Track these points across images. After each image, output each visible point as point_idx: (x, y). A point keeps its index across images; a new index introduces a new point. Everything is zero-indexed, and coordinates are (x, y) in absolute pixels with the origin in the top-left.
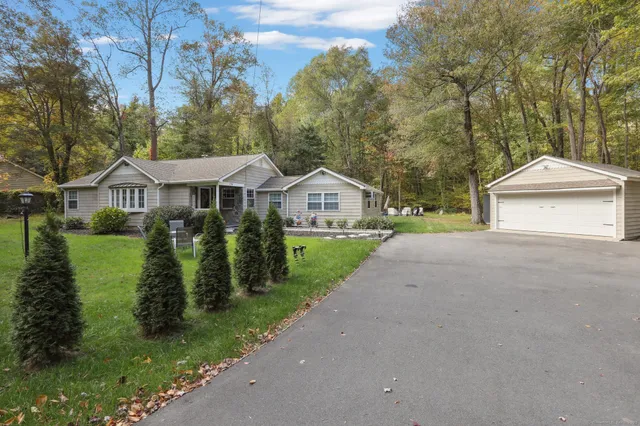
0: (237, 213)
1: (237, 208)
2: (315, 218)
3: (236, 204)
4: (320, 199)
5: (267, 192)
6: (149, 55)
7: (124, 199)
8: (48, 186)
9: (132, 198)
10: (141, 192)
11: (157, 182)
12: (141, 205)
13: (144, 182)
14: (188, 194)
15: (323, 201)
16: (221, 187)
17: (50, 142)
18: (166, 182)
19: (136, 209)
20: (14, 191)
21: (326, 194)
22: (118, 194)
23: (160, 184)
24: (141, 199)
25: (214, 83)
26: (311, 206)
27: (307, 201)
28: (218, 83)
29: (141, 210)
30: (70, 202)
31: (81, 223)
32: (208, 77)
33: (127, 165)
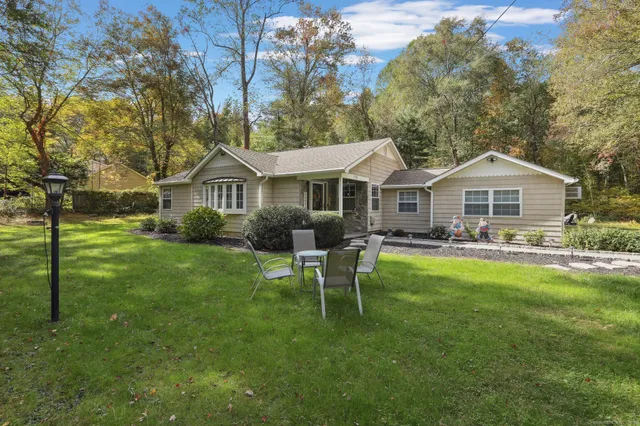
0: (358, 218)
1: (358, 210)
2: (487, 227)
3: (357, 205)
4: (487, 200)
5: (395, 190)
6: (243, 48)
7: (220, 196)
8: (150, 186)
9: (229, 196)
10: (240, 188)
11: (259, 174)
12: (240, 205)
13: (243, 175)
14: (298, 190)
15: (491, 202)
16: (345, 180)
17: (152, 143)
18: (270, 174)
19: (234, 210)
20: (122, 191)
21: (495, 192)
22: (213, 190)
23: (263, 178)
24: (240, 197)
25: (307, 73)
26: (469, 209)
27: (464, 202)
28: (312, 74)
29: (240, 211)
30: (164, 201)
31: (173, 226)
32: (302, 66)
33: (223, 154)
